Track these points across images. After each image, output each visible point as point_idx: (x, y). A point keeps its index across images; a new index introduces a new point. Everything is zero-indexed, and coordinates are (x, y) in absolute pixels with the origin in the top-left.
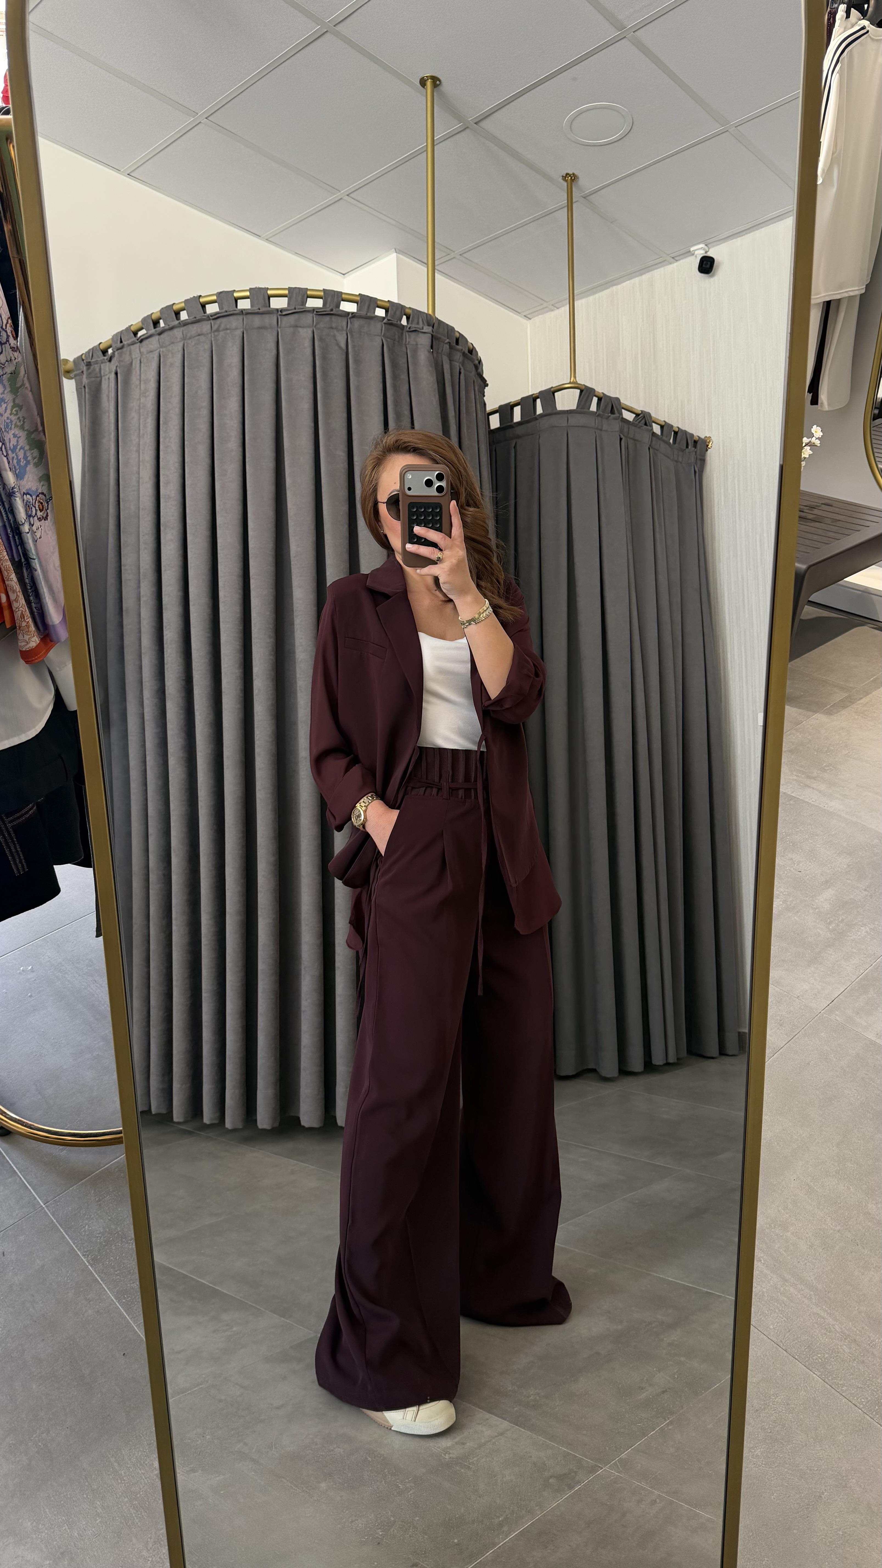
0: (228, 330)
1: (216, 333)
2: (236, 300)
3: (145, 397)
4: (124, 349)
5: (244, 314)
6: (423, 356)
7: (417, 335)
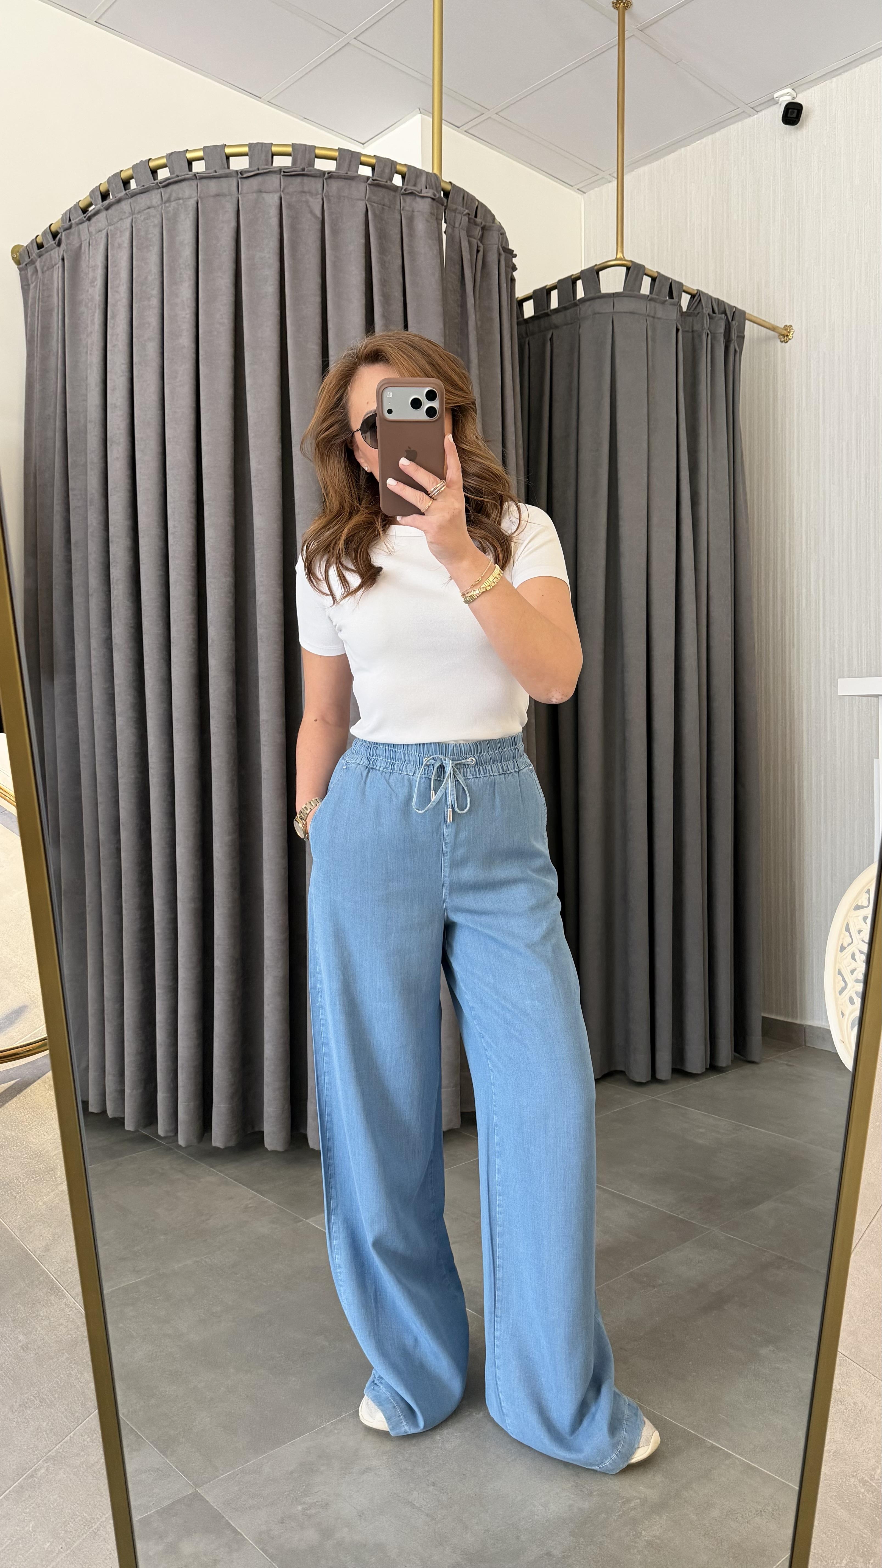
0: (180, 199)
1: (167, 205)
2: (190, 163)
3: (94, 287)
4: (72, 230)
5: (199, 179)
6: (420, 226)
7: (415, 198)
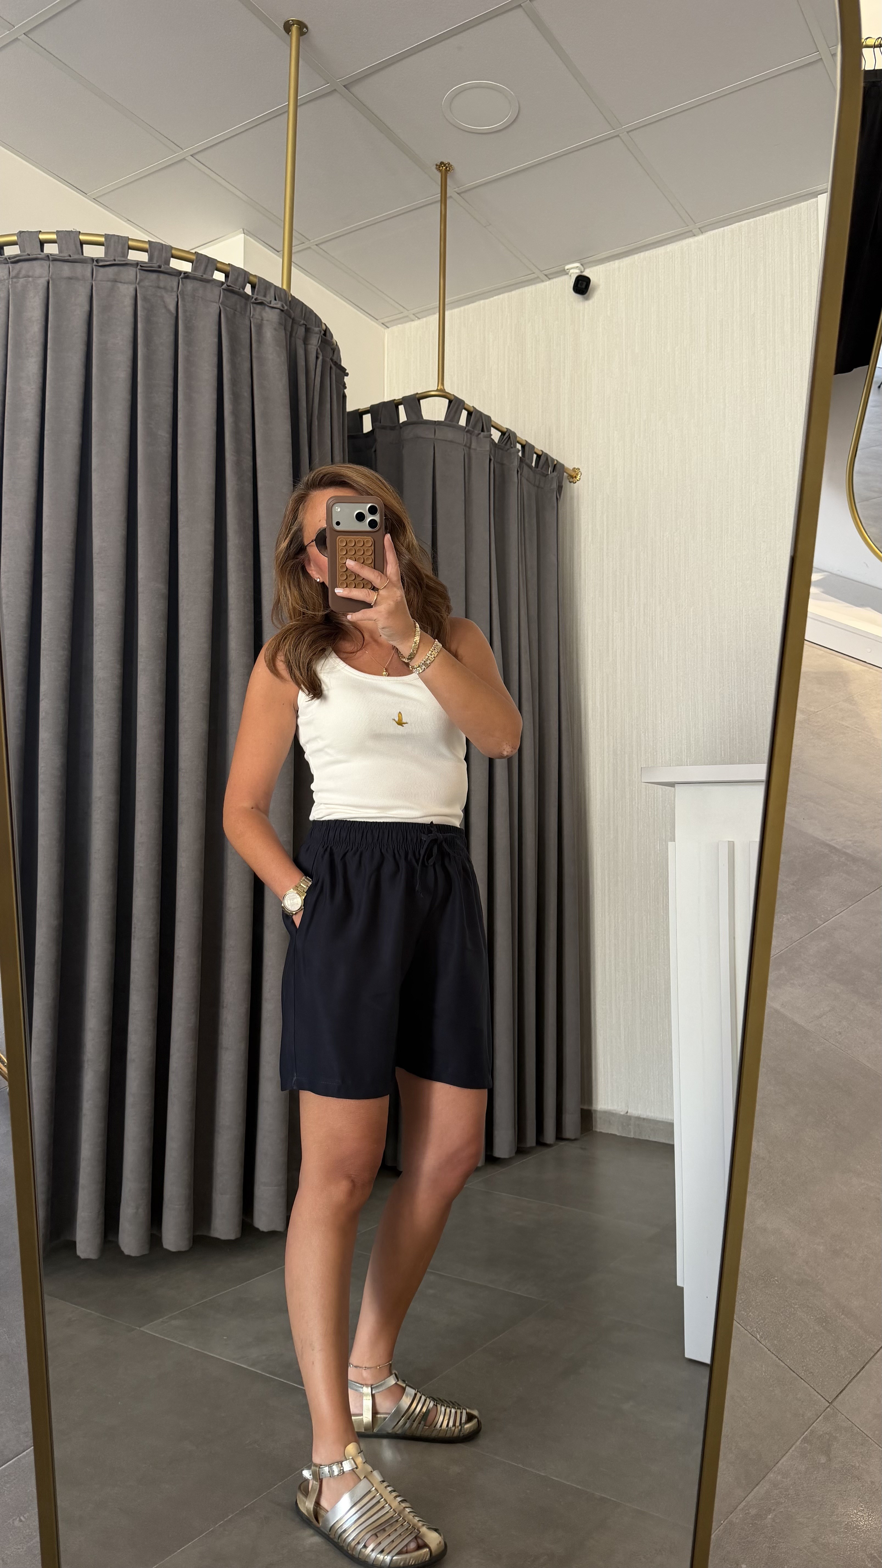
0: (29, 277)
1: (14, 280)
2: (42, 244)
5: (52, 261)
6: (269, 334)
7: (264, 309)
